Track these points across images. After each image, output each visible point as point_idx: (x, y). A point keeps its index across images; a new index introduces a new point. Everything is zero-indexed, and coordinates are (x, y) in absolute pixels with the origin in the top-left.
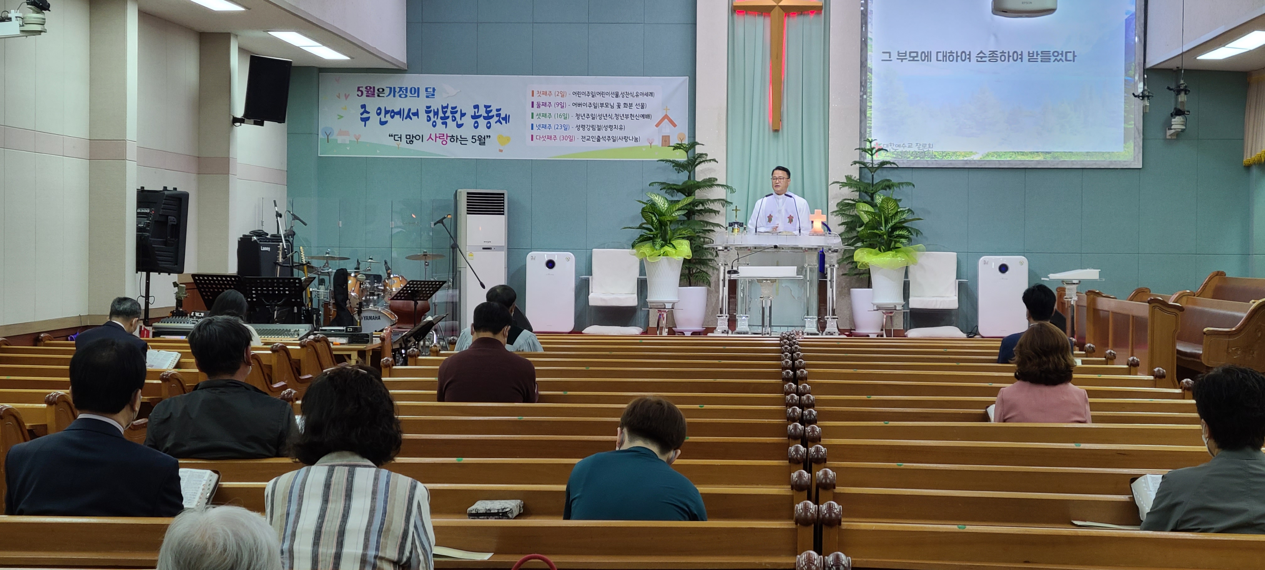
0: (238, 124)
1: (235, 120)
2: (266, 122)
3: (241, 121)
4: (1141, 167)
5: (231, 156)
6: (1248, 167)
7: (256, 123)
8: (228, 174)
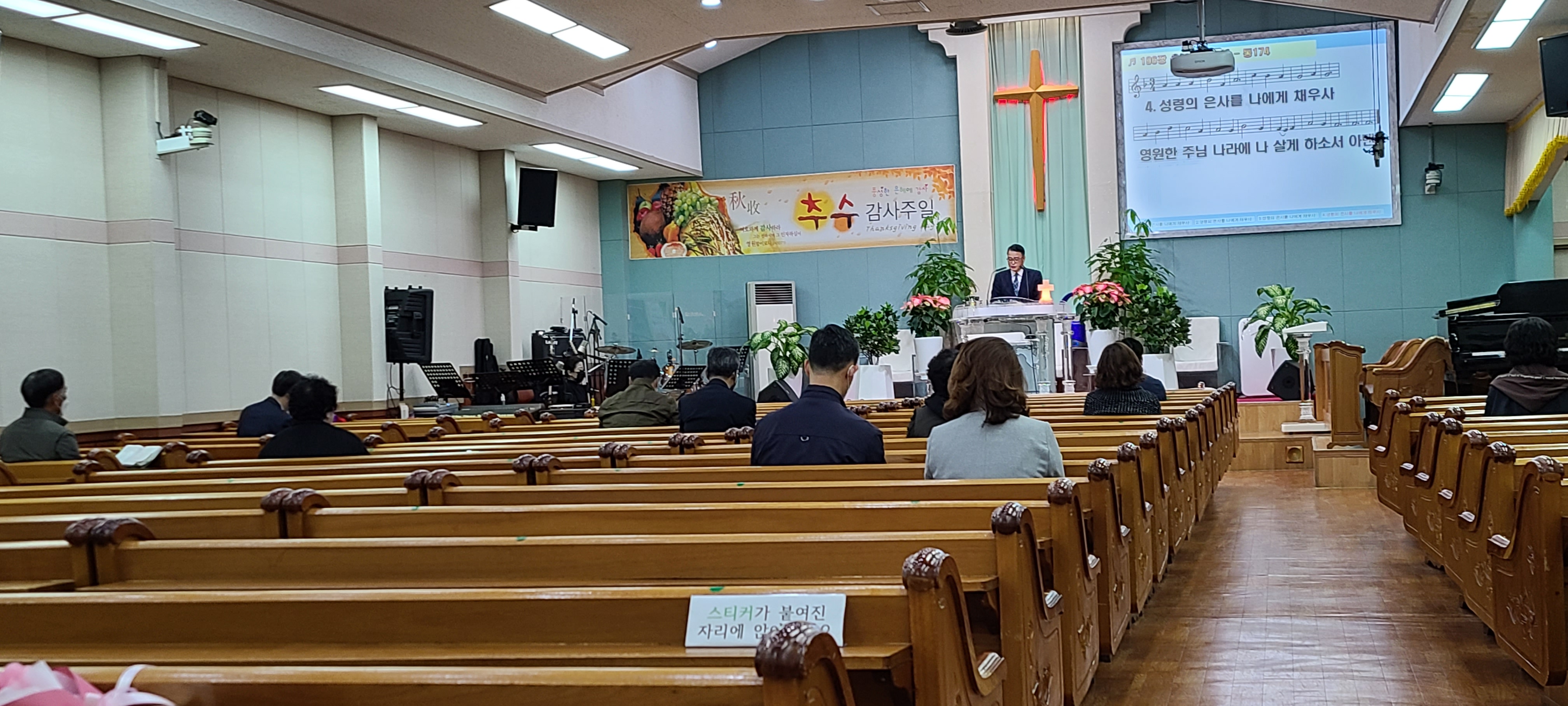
0: (515, 231)
1: (513, 227)
2: (539, 228)
3: (518, 227)
4: (1400, 223)
5: (510, 259)
6: (1510, 217)
7: (531, 229)
8: (508, 275)
